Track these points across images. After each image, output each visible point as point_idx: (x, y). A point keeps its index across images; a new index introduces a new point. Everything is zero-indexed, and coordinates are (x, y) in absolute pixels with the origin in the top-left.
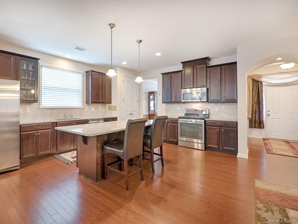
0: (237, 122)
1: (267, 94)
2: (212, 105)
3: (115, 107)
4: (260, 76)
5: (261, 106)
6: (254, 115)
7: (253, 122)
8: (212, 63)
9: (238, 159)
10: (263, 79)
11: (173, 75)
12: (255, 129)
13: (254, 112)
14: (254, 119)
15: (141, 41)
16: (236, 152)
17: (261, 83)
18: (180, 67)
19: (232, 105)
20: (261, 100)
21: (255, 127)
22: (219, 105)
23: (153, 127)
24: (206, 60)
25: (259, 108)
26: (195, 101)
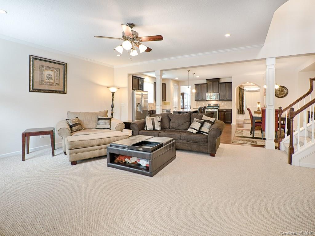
0: (231, 110)
1: (246, 95)
2: (221, 102)
3: (169, 103)
4: (243, 86)
5: (243, 102)
6: (240, 107)
7: (239, 111)
8: (221, 81)
9: (232, 125)
10: (245, 88)
11: (201, 85)
12: (241, 115)
13: (240, 106)
14: (240, 109)
15: (194, 74)
16: (231, 123)
17: (244, 90)
18: (205, 82)
19: (229, 102)
20: (243, 99)
21: (240, 114)
22: (224, 102)
23: (198, 111)
24: (218, 79)
25: (242, 103)
26: (211, 100)
